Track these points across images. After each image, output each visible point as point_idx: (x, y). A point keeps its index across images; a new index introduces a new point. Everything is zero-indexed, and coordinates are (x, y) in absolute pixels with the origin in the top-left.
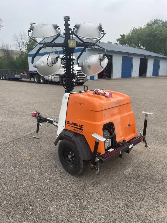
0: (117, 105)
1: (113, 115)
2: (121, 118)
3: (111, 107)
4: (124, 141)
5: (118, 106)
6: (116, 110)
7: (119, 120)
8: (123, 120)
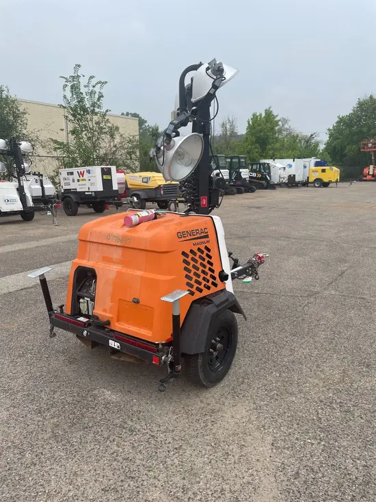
0: (119, 244)
1: (107, 260)
2: (119, 273)
3: (104, 242)
4: (108, 323)
5: (120, 246)
6: (117, 254)
7: (112, 275)
8: (120, 279)
